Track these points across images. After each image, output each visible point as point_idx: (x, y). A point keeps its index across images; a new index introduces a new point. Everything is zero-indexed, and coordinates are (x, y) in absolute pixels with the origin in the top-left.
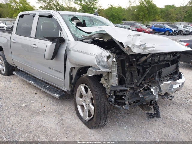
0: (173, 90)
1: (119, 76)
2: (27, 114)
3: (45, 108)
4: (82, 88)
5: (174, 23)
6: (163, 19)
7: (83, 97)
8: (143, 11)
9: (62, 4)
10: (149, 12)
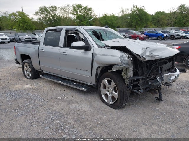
0: (171, 80)
1: (133, 70)
2: (65, 103)
3: (76, 99)
4: (106, 81)
5: (165, 28)
6: (155, 25)
7: (107, 88)
8: (136, 19)
9: (59, 15)
10: (141, 20)
